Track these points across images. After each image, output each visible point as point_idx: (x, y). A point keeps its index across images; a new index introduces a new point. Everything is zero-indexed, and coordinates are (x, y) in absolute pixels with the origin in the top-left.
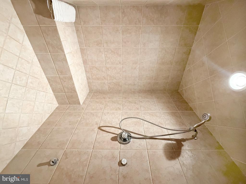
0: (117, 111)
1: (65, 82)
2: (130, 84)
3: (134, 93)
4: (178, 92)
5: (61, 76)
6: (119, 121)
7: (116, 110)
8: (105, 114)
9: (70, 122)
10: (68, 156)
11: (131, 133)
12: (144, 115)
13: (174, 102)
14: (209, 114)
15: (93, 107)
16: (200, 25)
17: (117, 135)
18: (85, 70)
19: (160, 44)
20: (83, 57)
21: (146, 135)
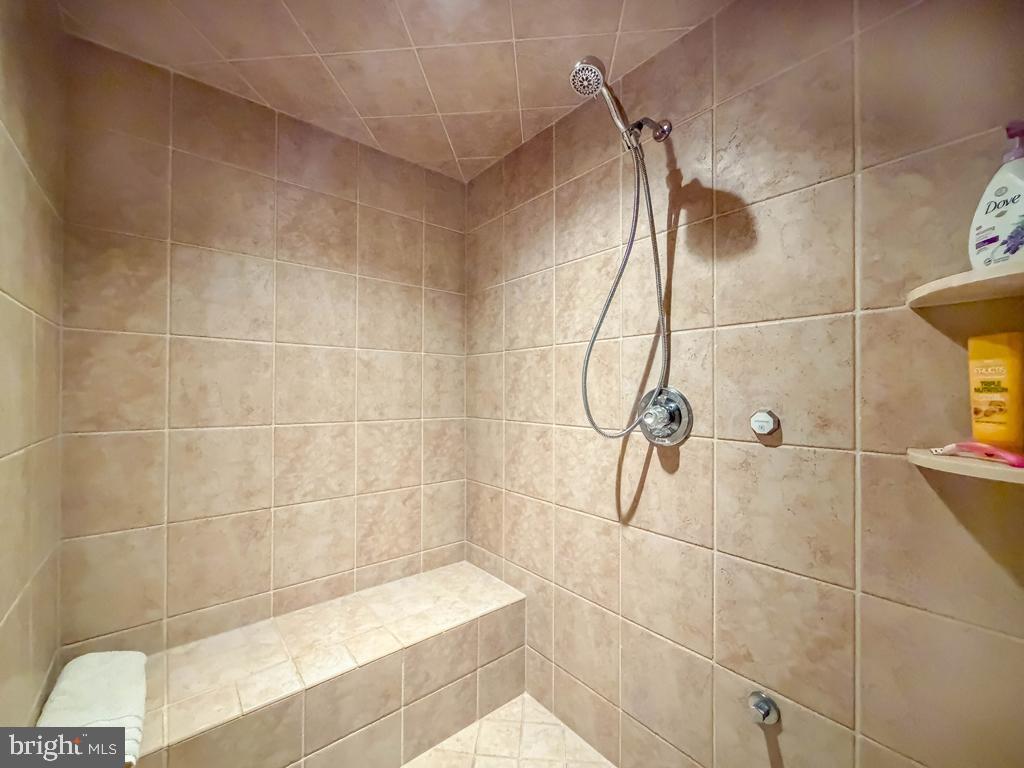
0: (550, 443)
1: (428, 677)
2: (437, 387)
3: (472, 371)
4: (471, 183)
5: (404, 694)
6: (594, 438)
7: (548, 450)
8: (565, 497)
9: (598, 644)
10: (743, 651)
11: (646, 392)
12: (570, 333)
13: (511, 205)
14: (578, 66)
15: (536, 544)
16: (166, 67)
17: (655, 449)
18: (375, 585)
19: (257, 254)
20: (317, 600)
21: (654, 331)
